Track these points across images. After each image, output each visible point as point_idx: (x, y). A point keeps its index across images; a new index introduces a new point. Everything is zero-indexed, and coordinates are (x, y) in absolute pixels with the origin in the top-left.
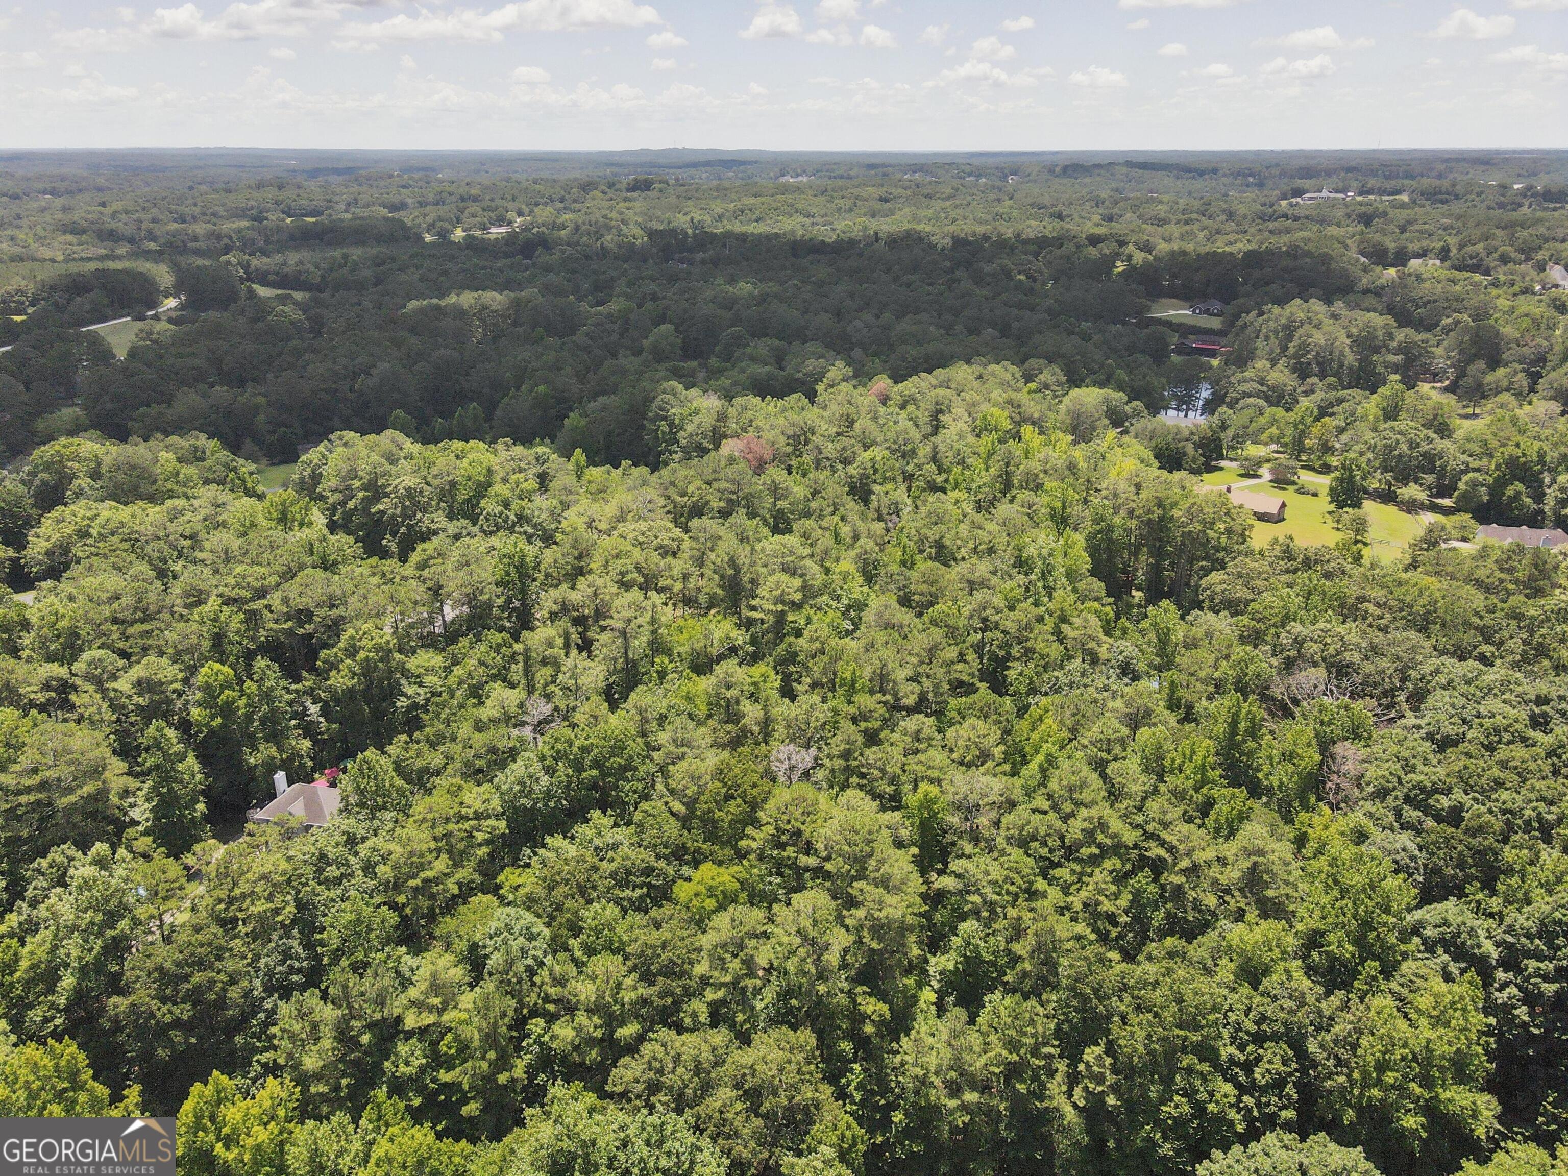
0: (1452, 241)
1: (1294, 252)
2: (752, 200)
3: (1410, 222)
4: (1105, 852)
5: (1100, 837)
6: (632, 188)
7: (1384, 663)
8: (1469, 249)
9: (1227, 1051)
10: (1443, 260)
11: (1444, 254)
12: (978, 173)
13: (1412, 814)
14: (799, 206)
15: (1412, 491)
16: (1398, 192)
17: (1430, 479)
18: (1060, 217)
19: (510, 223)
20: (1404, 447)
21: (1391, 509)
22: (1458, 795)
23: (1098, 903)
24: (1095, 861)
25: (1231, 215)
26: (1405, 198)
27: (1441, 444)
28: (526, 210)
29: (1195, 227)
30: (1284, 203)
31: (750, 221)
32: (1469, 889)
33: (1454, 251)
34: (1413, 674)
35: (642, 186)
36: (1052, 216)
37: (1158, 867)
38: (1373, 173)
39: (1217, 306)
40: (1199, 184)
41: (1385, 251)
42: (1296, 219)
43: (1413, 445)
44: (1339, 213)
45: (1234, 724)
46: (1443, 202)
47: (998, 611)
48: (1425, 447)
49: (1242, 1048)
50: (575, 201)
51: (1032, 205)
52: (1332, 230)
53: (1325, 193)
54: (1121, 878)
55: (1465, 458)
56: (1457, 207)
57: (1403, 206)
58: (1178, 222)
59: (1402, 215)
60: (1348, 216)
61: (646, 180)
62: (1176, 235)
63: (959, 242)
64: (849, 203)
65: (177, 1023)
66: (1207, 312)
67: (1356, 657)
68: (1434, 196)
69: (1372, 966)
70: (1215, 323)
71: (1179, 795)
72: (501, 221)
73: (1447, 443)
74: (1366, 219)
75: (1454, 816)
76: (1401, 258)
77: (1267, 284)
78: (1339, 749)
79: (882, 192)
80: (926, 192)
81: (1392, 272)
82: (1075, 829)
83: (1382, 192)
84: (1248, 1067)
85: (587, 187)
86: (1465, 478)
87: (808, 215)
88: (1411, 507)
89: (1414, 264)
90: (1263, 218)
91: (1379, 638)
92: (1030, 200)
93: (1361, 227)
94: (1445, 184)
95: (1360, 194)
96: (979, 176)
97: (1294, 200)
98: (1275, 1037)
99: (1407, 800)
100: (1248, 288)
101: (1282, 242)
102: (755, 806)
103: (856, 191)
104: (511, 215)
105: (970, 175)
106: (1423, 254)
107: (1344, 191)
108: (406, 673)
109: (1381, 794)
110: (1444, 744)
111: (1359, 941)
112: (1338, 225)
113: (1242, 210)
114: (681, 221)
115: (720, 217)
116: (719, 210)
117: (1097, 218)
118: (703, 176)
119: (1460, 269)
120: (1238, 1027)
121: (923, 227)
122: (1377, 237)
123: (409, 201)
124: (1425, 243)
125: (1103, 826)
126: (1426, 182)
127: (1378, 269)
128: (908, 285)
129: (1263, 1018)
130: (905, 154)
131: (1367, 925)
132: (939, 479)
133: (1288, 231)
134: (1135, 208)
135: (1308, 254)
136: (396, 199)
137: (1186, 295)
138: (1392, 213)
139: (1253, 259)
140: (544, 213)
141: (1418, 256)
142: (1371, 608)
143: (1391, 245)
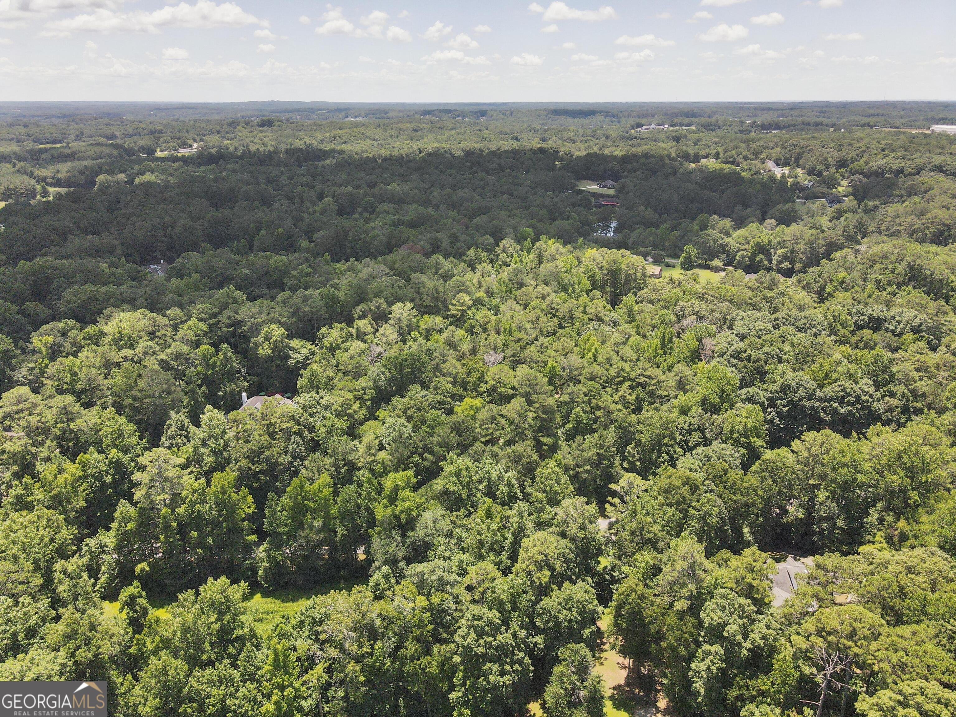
0: (721, 150)
1: (646, 155)
2: (338, 132)
3: (698, 141)
4: (625, 379)
5: (623, 374)
6: (262, 124)
7: (717, 314)
8: (728, 153)
9: (678, 438)
10: (717, 159)
11: (717, 156)
12: (463, 114)
13: (733, 361)
14: (368, 135)
15: (716, 262)
16: (689, 125)
17: (723, 256)
18: (517, 139)
19: (191, 146)
20: (711, 242)
21: (708, 272)
22: (749, 351)
23: (625, 397)
24: (621, 383)
25: (607, 137)
26: (693, 128)
27: (727, 240)
28: (198, 138)
29: (592, 143)
30: (633, 131)
31: (341, 143)
32: (756, 383)
33: (721, 155)
34: (728, 317)
35: (267, 123)
36: (512, 138)
37: (643, 386)
38: (676, 115)
39: (610, 183)
40: (586, 121)
41: (689, 155)
42: (641, 139)
43: (715, 241)
44: (663, 136)
45: (664, 337)
46: (713, 130)
47: (559, 304)
48: (720, 242)
49: (684, 436)
50: (227, 133)
51: (500, 132)
52: (661, 145)
53: (653, 126)
54: (631, 387)
55: (738, 245)
56: (720, 132)
57: (693, 132)
58: (581, 141)
59: (695, 136)
60: (668, 137)
61: (269, 120)
62: (583, 148)
63: (469, 154)
64: (396, 133)
65: (261, 472)
66: (606, 186)
67: (706, 313)
68: (709, 127)
69: (726, 405)
70: (611, 192)
71: (649, 360)
72: (184, 145)
73: (730, 239)
74: (677, 139)
75: (749, 359)
76: (697, 159)
77: (635, 172)
78: (705, 341)
79: (413, 126)
80: (438, 126)
81: (693, 165)
82: (612, 372)
83: (682, 125)
84: (686, 442)
85: (233, 124)
86: (739, 254)
87: (374, 140)
88: (716, 270)
89: (703, 161)
90: (624, 138)
91: (714, 307)
92: (498, 130)
93: (674, 143)
94: (713, 120)
95: (671, 126)
96: (464, 117)
97: (638, 130)
98: (695, 430)
99: (732, 356)
100: (626, 173)
101: (639, 150)
102: (483, 374)
103: (399, 126)
104: (190, 141)
105: (458, 116)
106: (706, 156)
107: (663, 124)
108: (291, 348)
109: (722, 355)
110: (743, 337)
111: (721, 397)
112: (663, 142)
113: (613, 134)
114: (299, 144)
115: (322, 142)
116: (320, 137)
117: (537, 140)
118: (297, 117)
119: (726, 163)
120: (682, 429)
121: (446, 146)
122: (684, 148)
123: (117, 133)
124: (707, 151)
125: (623, 370)
126: (704, 120)
127: (687, 163)
128: (450, 175)
129: (690, 425)
130: (415, 104)
131: (723, 391)
132: (508, 260)
133: (639, 145)
134: (556, 134)
135: (653, 156)
136: (109, 132)
137: (594, 178)
138: (689, 136)
139: (626, 159)
140: (213, 140)
141: (704, 157)
142: (709, 297)
143: (691, 151)
